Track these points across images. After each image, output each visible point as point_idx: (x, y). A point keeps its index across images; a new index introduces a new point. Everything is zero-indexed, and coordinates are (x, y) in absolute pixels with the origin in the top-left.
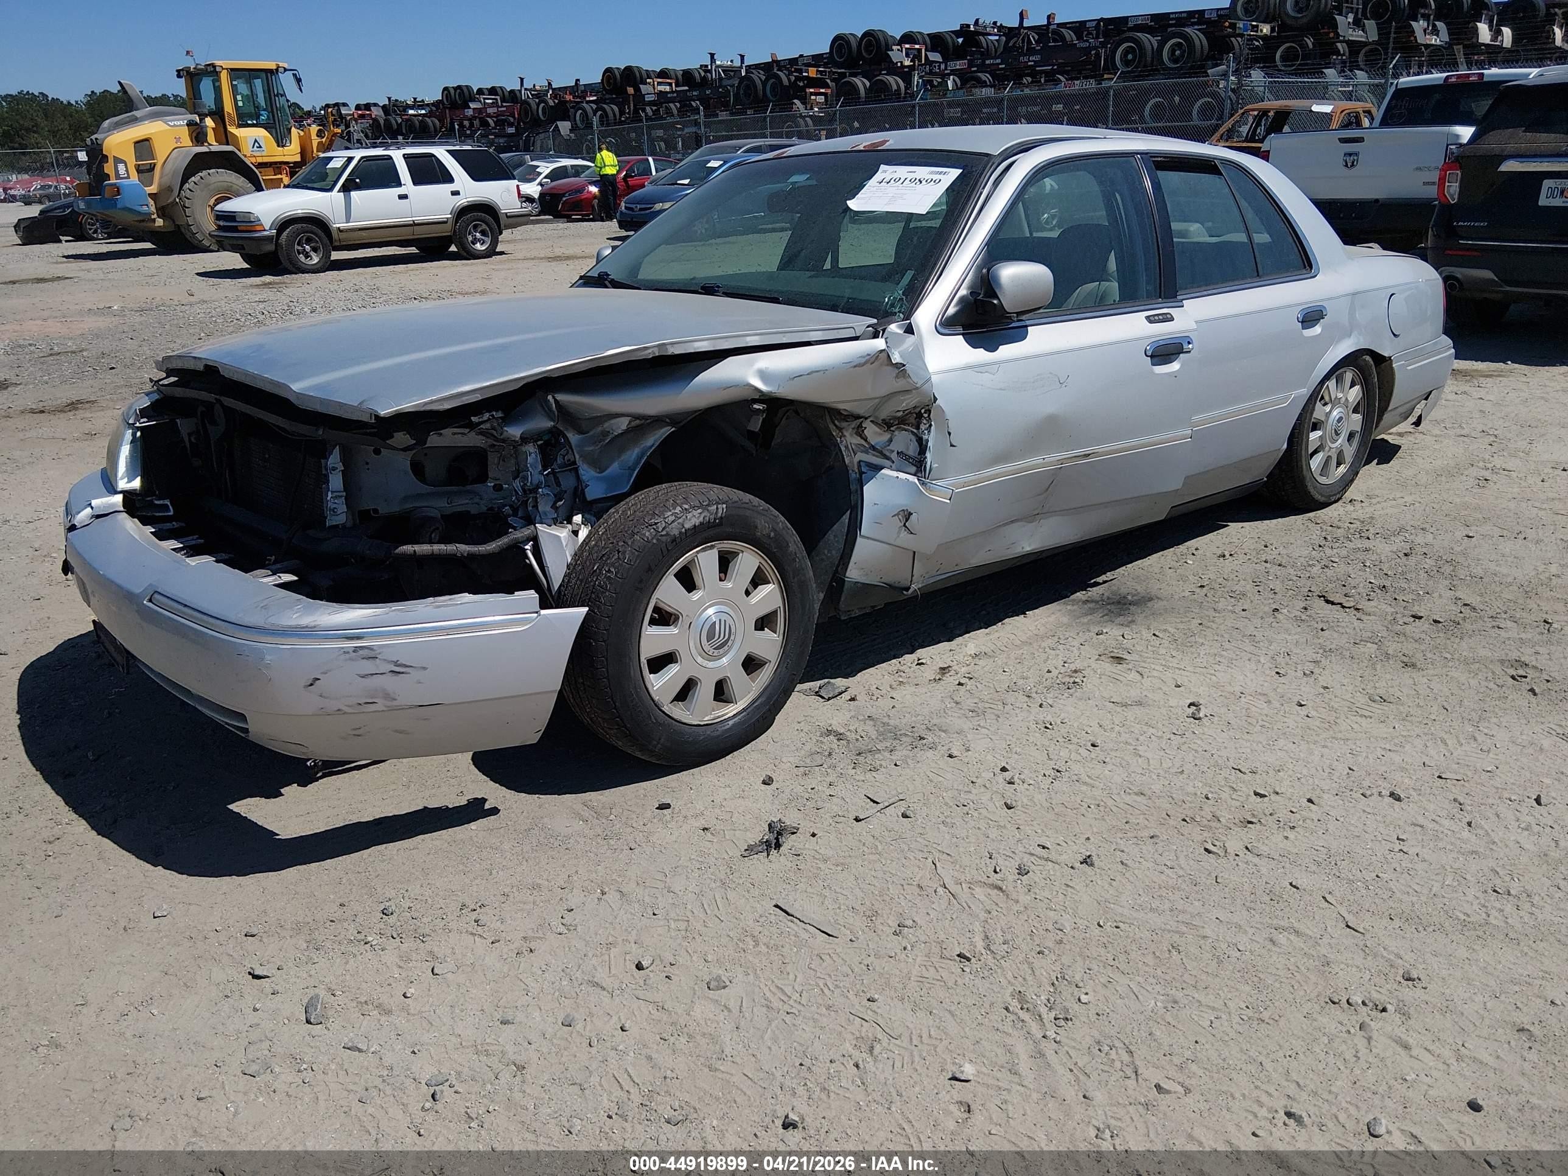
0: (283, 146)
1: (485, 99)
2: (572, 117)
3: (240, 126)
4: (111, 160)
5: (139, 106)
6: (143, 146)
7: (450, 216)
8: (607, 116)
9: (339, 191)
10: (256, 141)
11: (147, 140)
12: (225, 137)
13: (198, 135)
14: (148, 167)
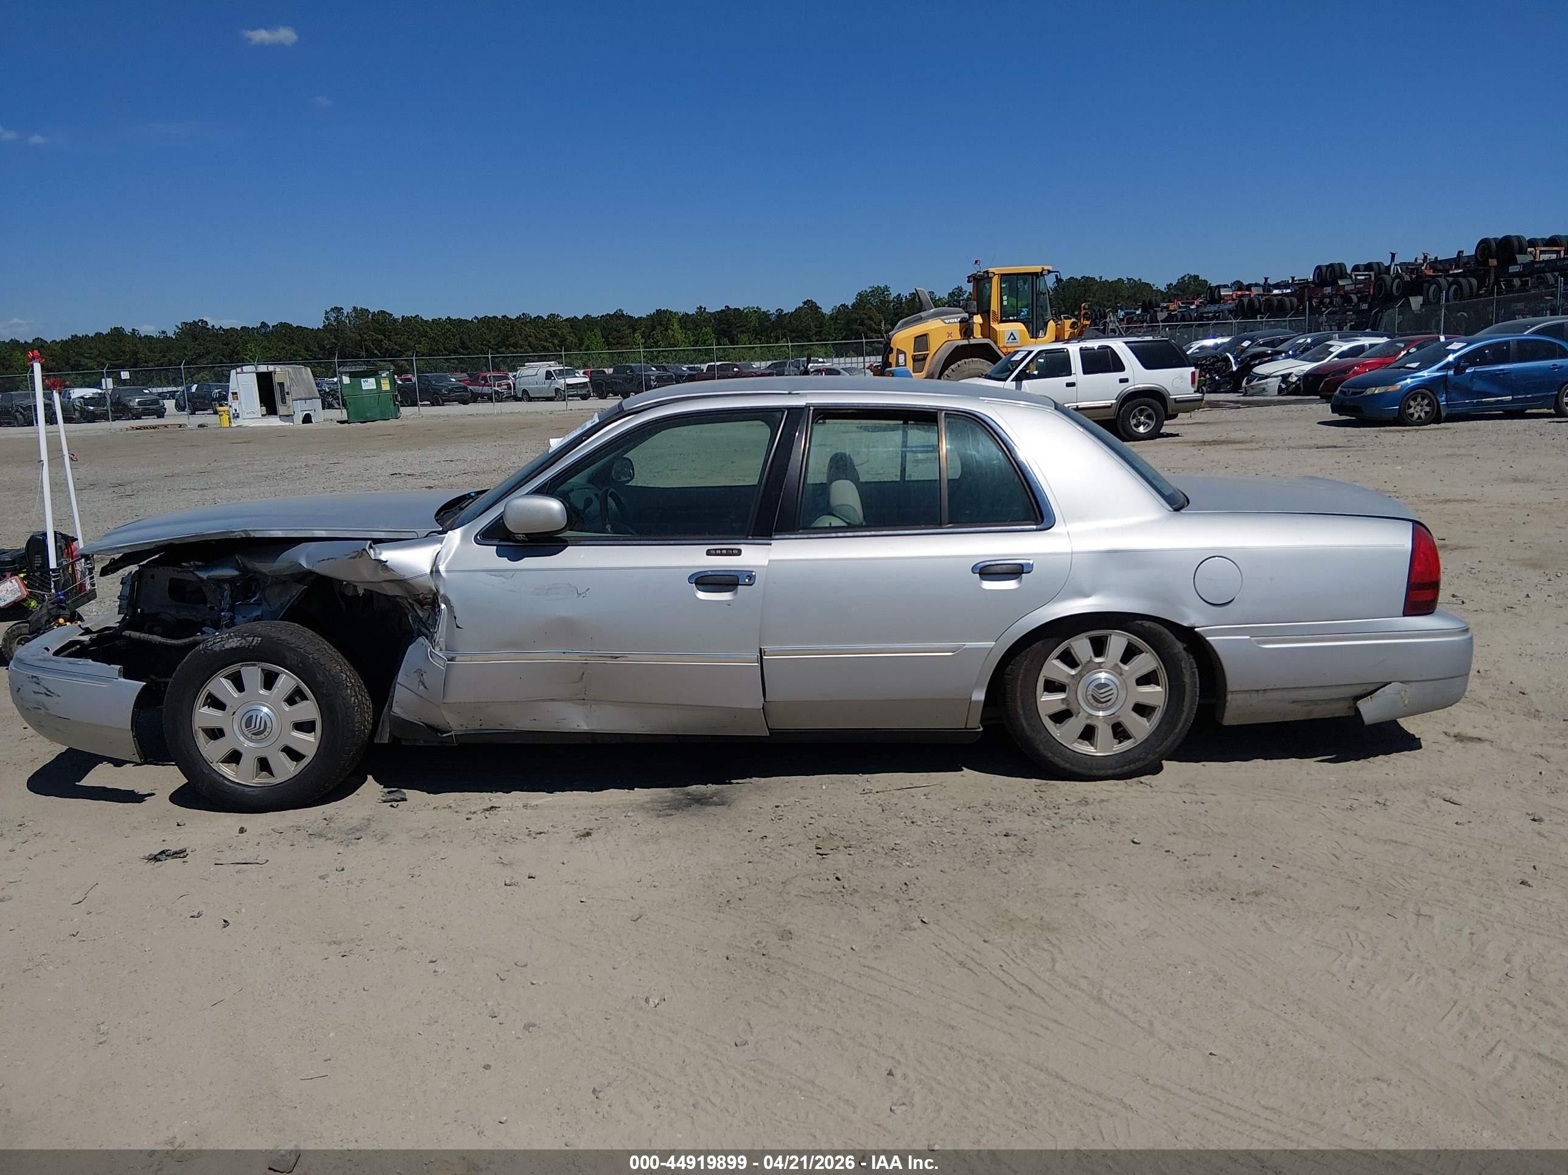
0: (1036, 338)
1: (1356, 275)
2: (1425, 292)
3: (1002, 321)
4: (895, 352)
5: (927, 308)
6: (922, 341)
7: (1114, 401)
8: (1462, 290)
9: (1012, 380)
10: (1012, 334)
11: (925, 335)
12: (987, 330)
13: (966, 330)
14: (922, 357)
